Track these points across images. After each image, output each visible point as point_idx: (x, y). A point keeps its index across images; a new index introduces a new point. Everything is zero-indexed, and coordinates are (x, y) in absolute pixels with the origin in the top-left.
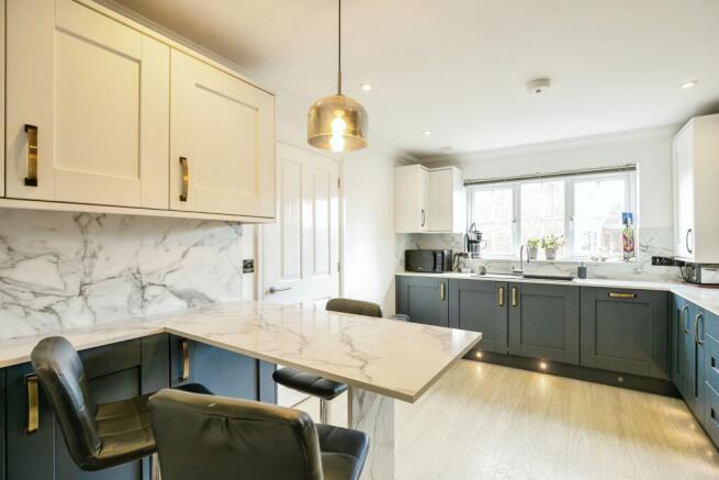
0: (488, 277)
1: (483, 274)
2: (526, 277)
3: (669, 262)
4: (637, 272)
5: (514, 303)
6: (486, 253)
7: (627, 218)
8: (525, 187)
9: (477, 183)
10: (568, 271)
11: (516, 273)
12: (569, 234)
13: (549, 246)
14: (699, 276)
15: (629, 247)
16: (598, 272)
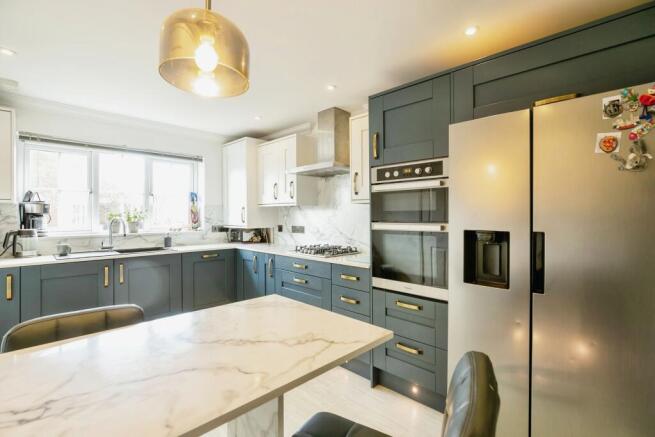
0: (72, 258)
1: (65, 255)
2: (121, 251)
3: (222, 229)
4: (203, 238)
5: (122, 280)
6: (53, 228)
7: (194, 197)
8: (103, 155)
9: (42, 140)
10: (153, 242)
11: (105, 249)
12: (148, 208)
13: (133, 220)
14: (242, 236)
15: (195, 218)
16: (179, 241)
